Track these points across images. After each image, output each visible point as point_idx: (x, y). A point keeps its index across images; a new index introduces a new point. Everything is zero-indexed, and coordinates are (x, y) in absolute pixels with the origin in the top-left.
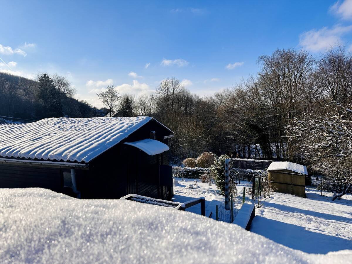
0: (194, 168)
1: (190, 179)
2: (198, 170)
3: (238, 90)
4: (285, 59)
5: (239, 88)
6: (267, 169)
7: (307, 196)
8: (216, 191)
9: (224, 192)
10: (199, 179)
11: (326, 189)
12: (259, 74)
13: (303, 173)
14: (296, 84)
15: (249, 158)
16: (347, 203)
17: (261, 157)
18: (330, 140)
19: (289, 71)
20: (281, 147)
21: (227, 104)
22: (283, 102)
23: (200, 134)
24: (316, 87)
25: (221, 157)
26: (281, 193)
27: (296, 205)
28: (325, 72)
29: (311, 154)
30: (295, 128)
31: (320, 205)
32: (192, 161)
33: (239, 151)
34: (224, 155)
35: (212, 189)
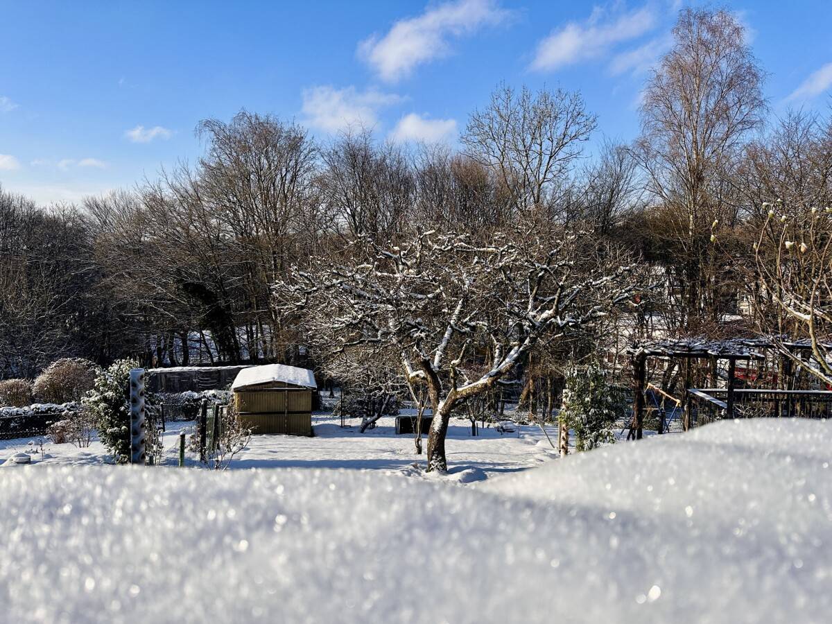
0: (26, 408)
1: (16, 441)
2: (42, 412)
3: (151, 197)
4: (260, 136)
5: (151, 190)
6: (230, 386)
7: (315, 431)
8: (104, 457)
9: (125, 457)
10: (46, 435)
11: (348, 413)
12: (203, 163)
13: (306, 386)
14: (286, 196)
15: (185, 364)
16: (384, 433)
17: (215, 359)
18: (361, 310)
19: (270, 165)
20: (259, 335)
21: (122, 230)
22: (259, 234)
23: (44, 311)
24: (324, 205)
25: (115, 367)
26: (264, 436)
27: (297, 455)
28: (338, 176)
29: (327, 341)
30: (292, 287)
31: (341, 446)
32: (18, 389)
33: (159, 351)
34: (123, 360)
35: (90, 454)
